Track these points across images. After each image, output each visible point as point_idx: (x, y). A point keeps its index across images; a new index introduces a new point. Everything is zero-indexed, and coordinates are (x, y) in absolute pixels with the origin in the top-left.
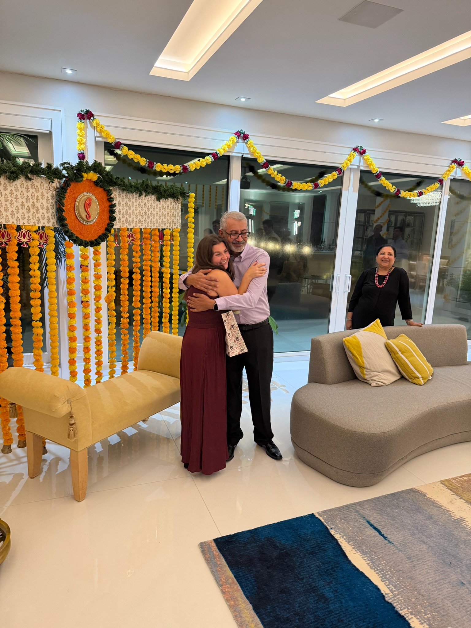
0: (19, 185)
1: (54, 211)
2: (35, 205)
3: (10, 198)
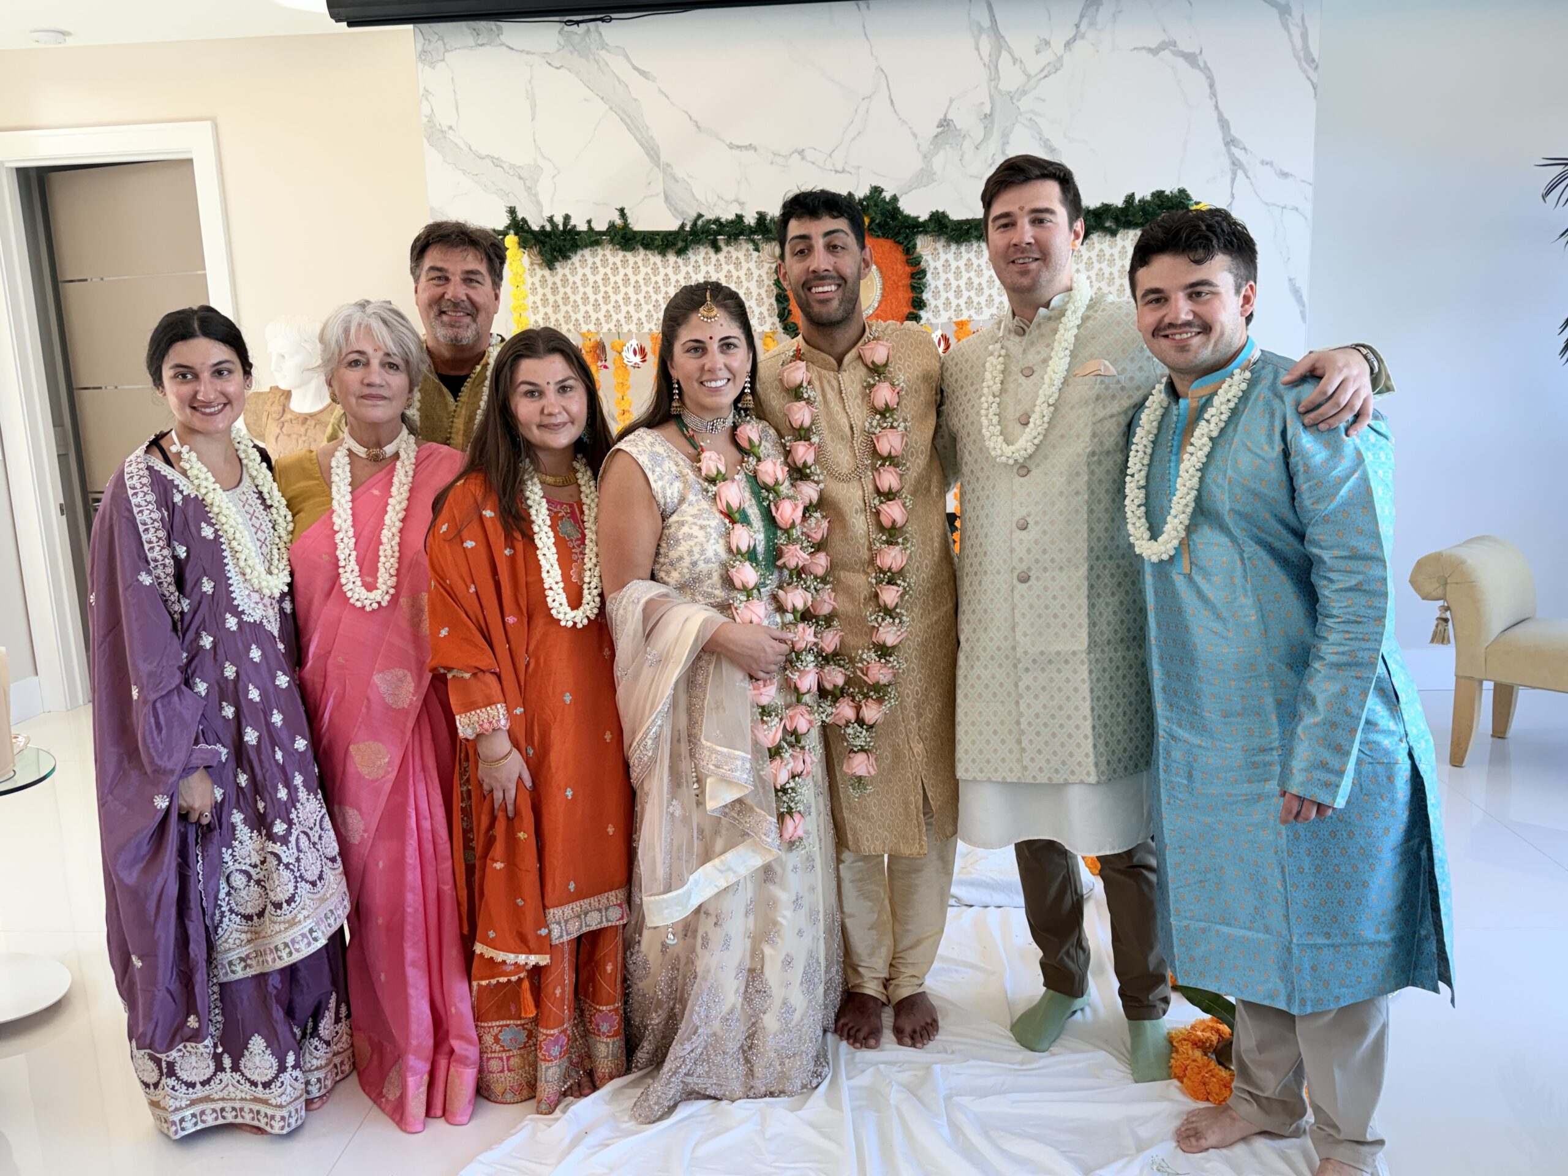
0: (699, 260)
1: (773, 301)
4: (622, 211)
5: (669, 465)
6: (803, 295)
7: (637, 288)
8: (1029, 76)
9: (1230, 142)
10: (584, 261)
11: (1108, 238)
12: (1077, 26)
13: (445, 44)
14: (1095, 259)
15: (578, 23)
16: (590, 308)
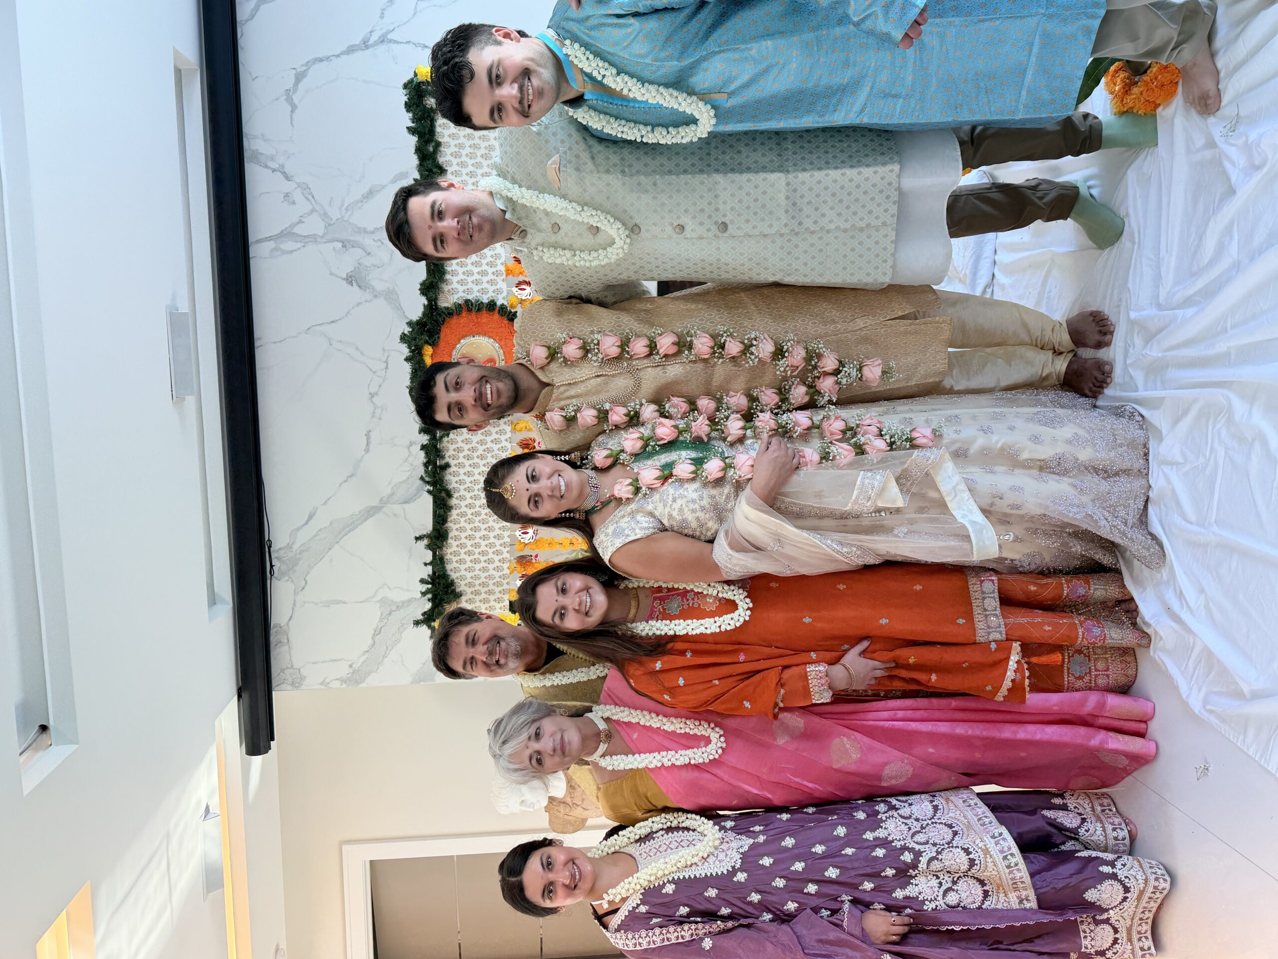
4: (417, 539)
5: (623, 523)
6: (492, 411)
7: (476, 529)
8: (313, 210)
9: (365, 45)
10: (456, 570)
11: (442, 149)
12: (274, 171)
13: (287, 668)
14: (459, 160)
15: (272, 566)
16: (491, 567)
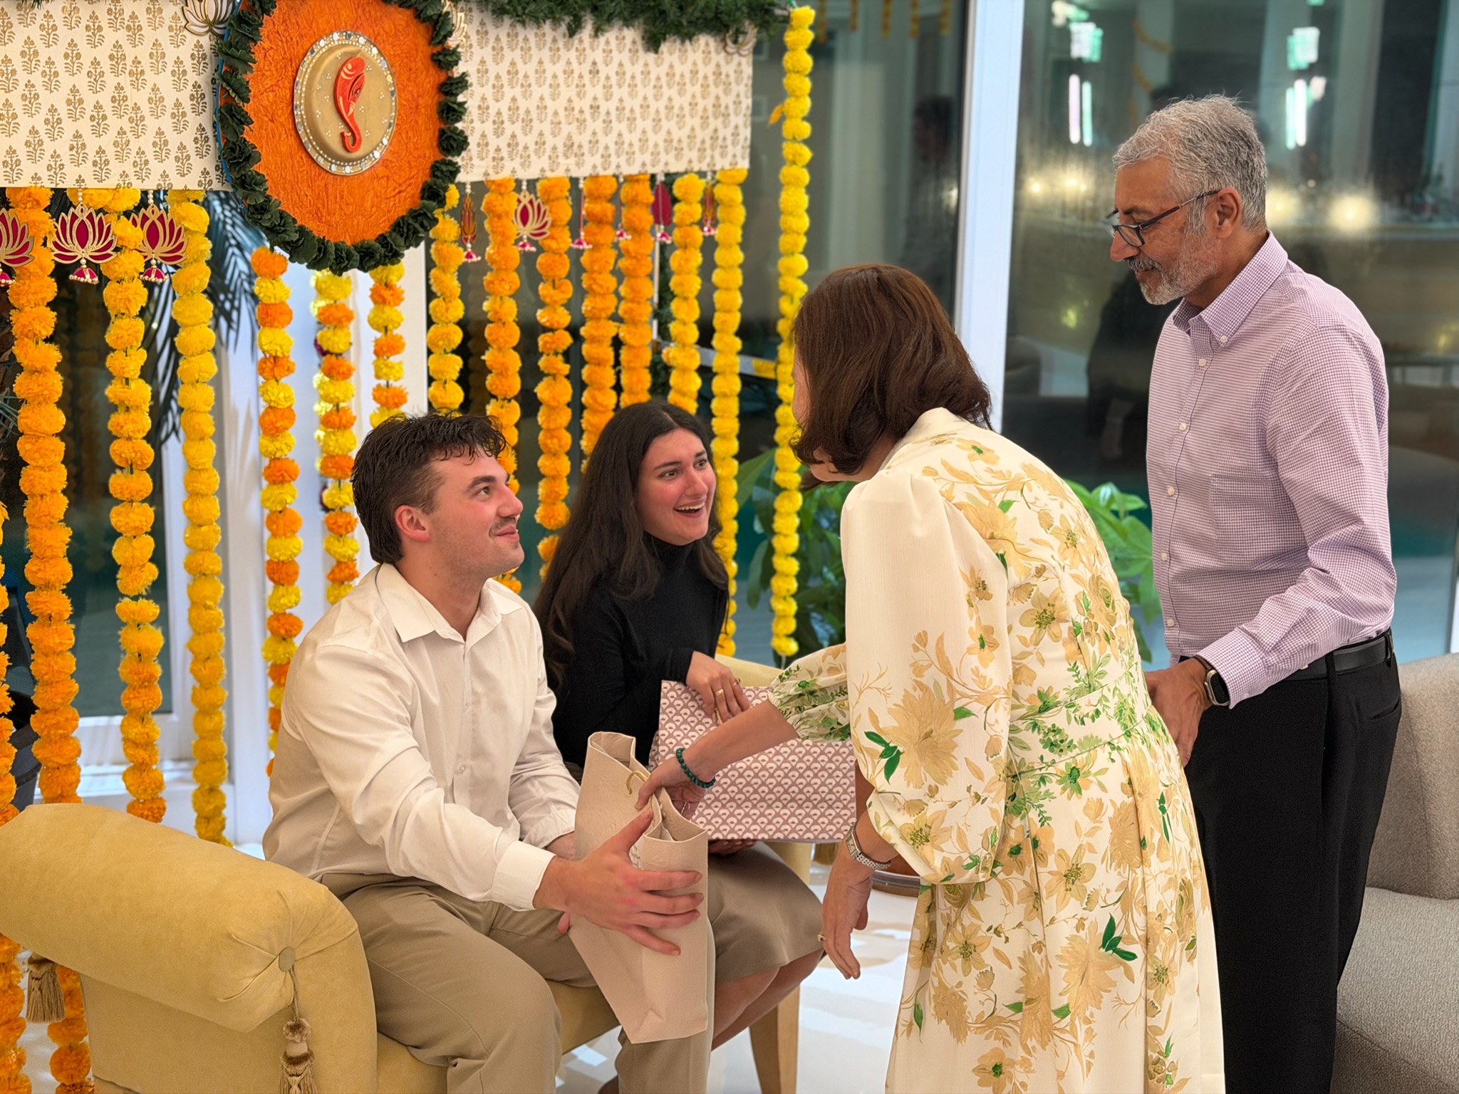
0: (58, 18)
1: (206, 119)
2: (125, 99)
3: (22, 76)
